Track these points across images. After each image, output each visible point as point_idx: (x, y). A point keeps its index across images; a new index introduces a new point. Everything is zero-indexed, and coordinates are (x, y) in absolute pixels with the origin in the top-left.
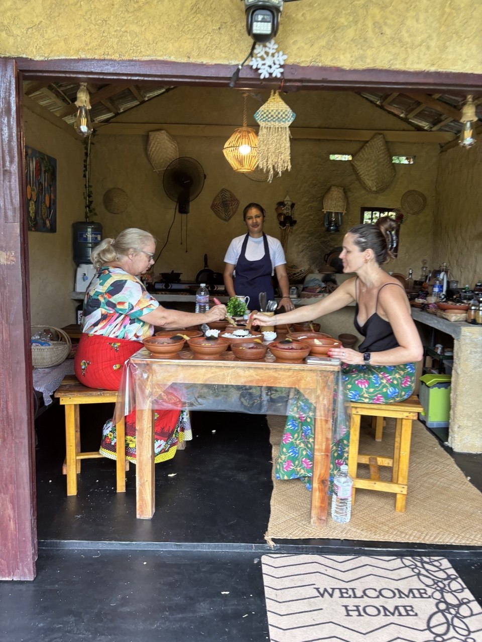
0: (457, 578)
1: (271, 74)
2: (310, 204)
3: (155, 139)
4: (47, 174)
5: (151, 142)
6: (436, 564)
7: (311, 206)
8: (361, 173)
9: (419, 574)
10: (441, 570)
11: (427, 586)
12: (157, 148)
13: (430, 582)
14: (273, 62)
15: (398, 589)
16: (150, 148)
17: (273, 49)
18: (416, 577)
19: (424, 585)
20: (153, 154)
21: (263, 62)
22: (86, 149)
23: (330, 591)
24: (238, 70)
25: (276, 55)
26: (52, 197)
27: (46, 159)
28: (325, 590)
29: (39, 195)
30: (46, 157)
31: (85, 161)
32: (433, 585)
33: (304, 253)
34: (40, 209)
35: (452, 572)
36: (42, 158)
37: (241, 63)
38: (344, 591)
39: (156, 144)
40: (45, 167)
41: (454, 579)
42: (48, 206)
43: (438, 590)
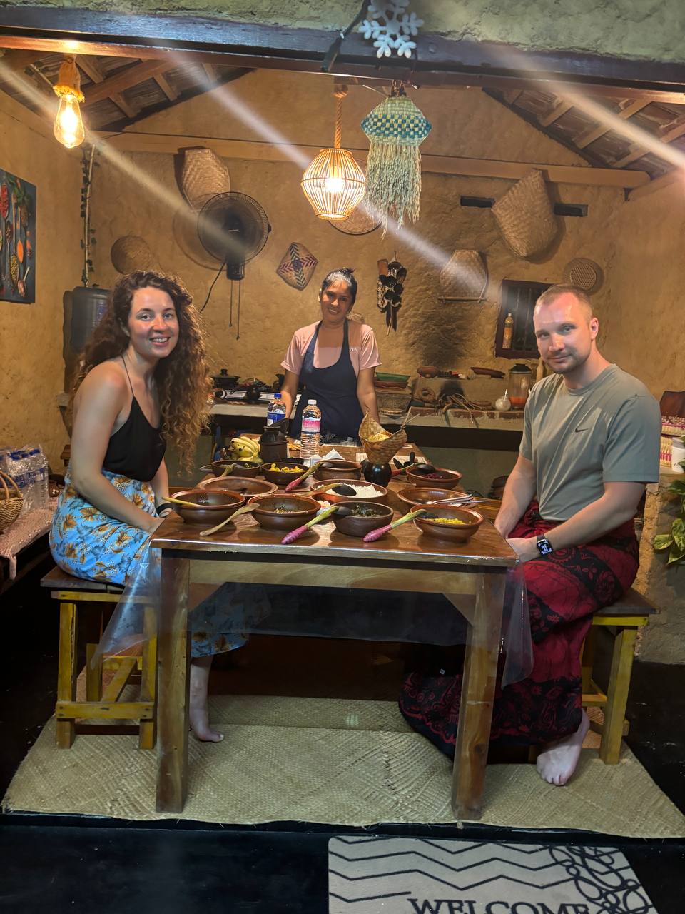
0: (637, 887)
1: (394, 51)
2: (427, 273)
3: (194, 161)
4: (19, 209)
5: (188, 166)
6: (606, 859)
7: (428, 275)
8: (506, 228)
9: (577, 878)
10: (612, 870)
11: (589, 899)
12: (198, 176)
13: (594, 893)
14: (398, 29)
15: (543, 905)
16: (186, 176)
17: (401, 7)
18: (573, 882)
19: (585, 898)
20: (190, 185)
21: (383, 28)
22: (86, 172)
23: (434, 905)
24: (339, 40)
25: (405, 18)
26: (28, 246)
27: (19, 185)
28: (426, 904)
29: (6, 243)
30: (18, 181)
31: (84, 191)
32: (599, 898)
33: (415, 346)
34: (7, 265)
35: (629, 874)
36: (12, 184)
37: (344, 28)
38: (456, 905)
39: (196, 169)
40: (17, 197)
41: (634, 889)
42: (21, 261)
43: (605, 908)
